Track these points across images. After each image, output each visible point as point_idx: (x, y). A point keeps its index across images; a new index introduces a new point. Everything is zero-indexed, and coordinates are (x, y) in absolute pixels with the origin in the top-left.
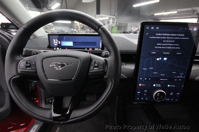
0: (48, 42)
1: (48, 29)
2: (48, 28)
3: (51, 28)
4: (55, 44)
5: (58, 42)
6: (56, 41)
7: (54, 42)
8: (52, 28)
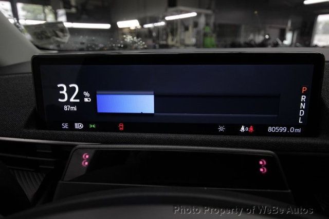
0: (34, 98)
1: (48, 38)
2: (49, 35)
3: (57, 36)
4: (68, 103)
5: (80, 96)
6: (71, 92)
7: (63, 97)
8: (60, 34)
